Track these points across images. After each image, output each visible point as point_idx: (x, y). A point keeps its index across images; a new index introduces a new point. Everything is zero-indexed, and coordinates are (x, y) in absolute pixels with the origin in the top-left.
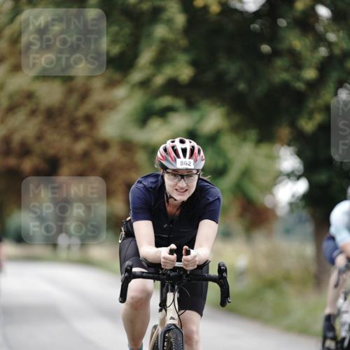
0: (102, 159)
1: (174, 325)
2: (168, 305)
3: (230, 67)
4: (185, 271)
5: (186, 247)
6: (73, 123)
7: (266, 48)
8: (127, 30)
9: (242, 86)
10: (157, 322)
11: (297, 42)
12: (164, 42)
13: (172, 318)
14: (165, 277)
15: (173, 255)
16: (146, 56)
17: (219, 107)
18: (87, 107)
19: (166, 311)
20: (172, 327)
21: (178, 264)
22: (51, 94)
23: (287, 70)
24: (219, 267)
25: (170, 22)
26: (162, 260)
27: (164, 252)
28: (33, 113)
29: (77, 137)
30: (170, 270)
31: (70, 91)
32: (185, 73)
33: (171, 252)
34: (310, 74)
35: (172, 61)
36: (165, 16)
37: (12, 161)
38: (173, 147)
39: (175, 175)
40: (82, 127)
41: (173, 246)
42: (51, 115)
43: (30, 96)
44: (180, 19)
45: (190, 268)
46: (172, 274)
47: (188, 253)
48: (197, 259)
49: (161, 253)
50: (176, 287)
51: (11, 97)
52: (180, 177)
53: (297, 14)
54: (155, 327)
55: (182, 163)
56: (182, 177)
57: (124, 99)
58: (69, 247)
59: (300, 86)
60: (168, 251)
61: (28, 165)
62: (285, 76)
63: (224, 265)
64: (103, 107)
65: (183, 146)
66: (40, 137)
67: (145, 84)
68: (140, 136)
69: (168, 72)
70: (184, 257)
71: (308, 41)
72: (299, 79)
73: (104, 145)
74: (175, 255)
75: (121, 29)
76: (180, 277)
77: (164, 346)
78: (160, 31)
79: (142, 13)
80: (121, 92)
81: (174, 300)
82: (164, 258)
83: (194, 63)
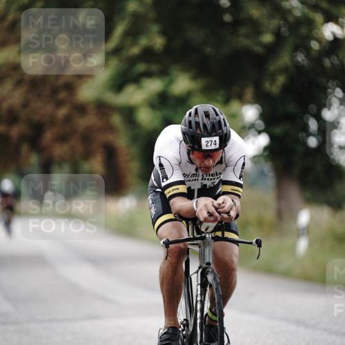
6: (55, 91)
11: (255, 11)
28: (19, 83)
29: (59, 104)
32: (158, 42)
34: (268, 38)
40: (63, 95)
42: (35, 84)
43: (16, 67)
59: (258, 49)
61: (15, 131)
66: (25, 105)
69: (143, 42)
71: (265, 10)
73: (81, 109)
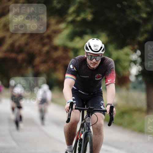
6: (42, 39)
40: (46, 41)
61: (20, 57)
64: (55, 32)
66: (27, 44)
68: (71, 45)
73: (56, 48)
80: (63, 26)
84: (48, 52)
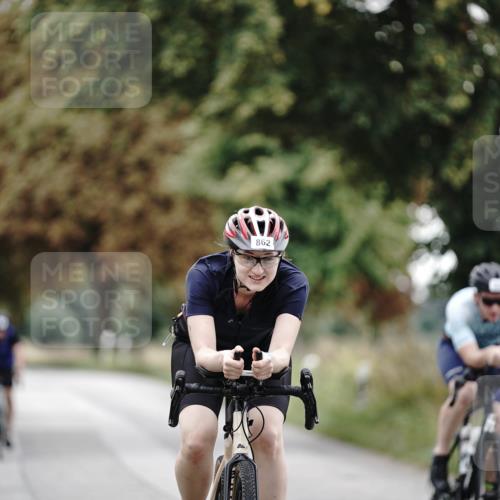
0: (163, 223)
1: (243, 455)
2: (234, 428)
3: (345, 93)
4: (256, 381)
5: (256, 349)
6: (121, 172)
7: (395, 65)
8: (198, 41)
9: (362, 120)
10: (222, 453)
11: (441, 57)
12: (252, 57)
13: (240, 446)
14: (230, 390)
15: (239, 359)
16: (226, 77)
17: (329, 149)
18: (142, 149)
19: (232, 436)
20: (240, 458)
21: (246, 373)
22: (90, 131)
23: (426, 96)
24: (302, 376)
25: (259, 27)
26: (225, 367)
27: (227, 356)
28: (65, 157)
29: (127, 192)
30: (237, 380)
31: (117, 127)
32: (282, 100)
33: (237, 356)
34: (458, 102)
35: (263, 83)
36: (252, 19)
37: (34, 227)
38: (246, 220)
39: (249, 258)
40: (134, 178)
41: (239, 348)
42: (90, 160)
43: (60, 132)
44: (274, 24)
45: (263, 377)
46: (240, 386)
47: (259, 357)
48: (272, 365)
49: (223, 357)
50: (245, 403)
51: (32, 134)
52: (255, 261)
53: (441, 17)
54: (220, 459)
55: (259, 242)
56: (259, 260)
57: (193, 139)
58: (116, 350)
59: (445, 119)
60: (233, 355)
61: (56, 231)
62: (424, 105)
63: (308, 373)
64: (163, 149)
65: (261, 218)
66: (74, 192)
67: (224, 116)
68: (216, 190)
69: (258, 98)
70: (254, 362)
71: (456, 56)
72: (442, 108)
73: (166, 204)
74: (242, 361)
75: (190, 38)
76: (250, 390)
77: (230, 484)
78: (246, 41)
79: (220, 15)
80: (189, 128)
81: (242, 422)
82: (227, 364)
83: (294, 87)
84: (140, 217)
